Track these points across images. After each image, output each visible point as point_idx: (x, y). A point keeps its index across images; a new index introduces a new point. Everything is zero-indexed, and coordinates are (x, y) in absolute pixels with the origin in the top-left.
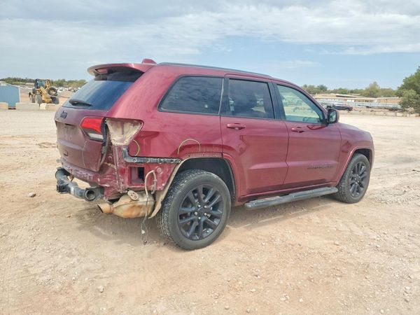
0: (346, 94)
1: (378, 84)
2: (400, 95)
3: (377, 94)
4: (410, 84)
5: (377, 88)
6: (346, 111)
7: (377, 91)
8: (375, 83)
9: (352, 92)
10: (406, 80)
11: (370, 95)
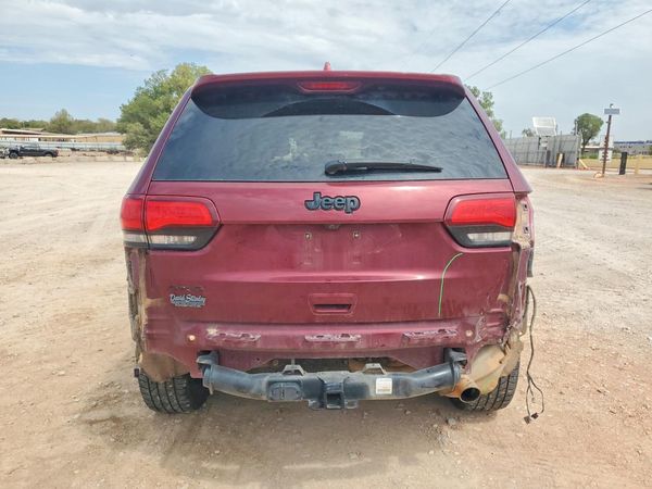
0: (16, 128)
1: (69, 112)
2: (123, 131)
3: (71, 129)
4: (132, 115)
5: (69, 119)
6: (49, 158)
7: (70, 123)
8: (63, 110)
9: (27, 125)
10: (124, 109)
11: (60, 131)
